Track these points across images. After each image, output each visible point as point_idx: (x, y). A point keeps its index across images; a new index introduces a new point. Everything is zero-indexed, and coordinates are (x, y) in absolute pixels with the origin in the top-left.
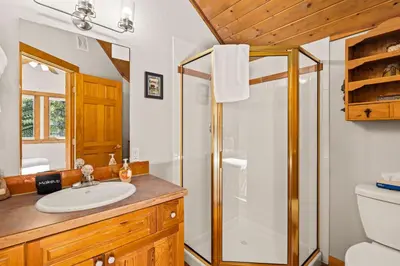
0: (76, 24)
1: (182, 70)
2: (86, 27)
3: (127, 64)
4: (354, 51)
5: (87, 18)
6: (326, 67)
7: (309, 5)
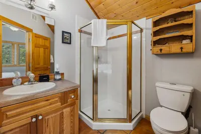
0: (26, 6)
1: (80, 31)
2: (32, 8)
3: (53, 26)
4: (156, 24)
5: (32, 3)
6: (144, 31)
7: (137, 3)
